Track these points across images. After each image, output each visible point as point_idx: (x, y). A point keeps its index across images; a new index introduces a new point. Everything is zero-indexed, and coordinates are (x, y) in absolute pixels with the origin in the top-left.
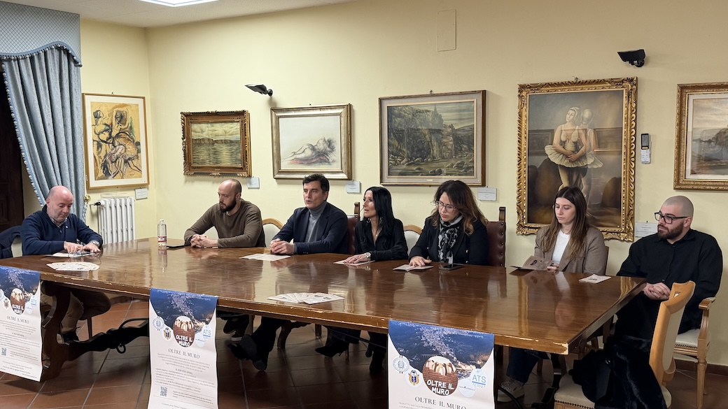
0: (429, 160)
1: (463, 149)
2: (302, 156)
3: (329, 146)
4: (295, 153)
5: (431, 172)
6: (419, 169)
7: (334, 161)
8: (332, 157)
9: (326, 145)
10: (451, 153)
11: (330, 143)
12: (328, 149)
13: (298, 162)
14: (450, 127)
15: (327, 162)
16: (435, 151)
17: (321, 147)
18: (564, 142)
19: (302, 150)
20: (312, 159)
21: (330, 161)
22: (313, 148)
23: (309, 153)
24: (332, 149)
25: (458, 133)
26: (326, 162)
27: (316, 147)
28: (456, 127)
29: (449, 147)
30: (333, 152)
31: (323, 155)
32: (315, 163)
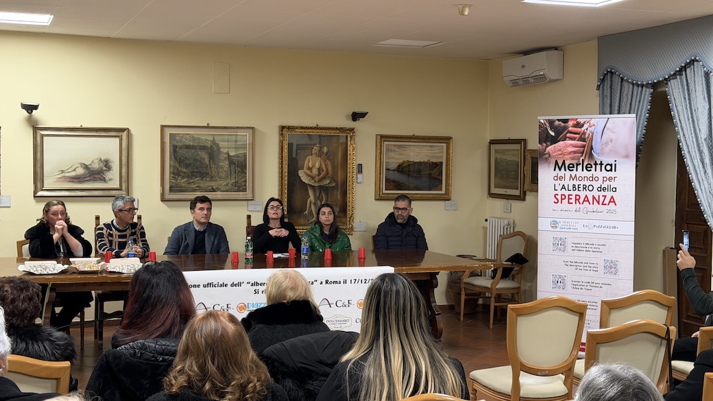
0: (208, 179)
1: (237, 171)
2: (73, 174)
3: (105, 166)
4: (63, 172)
5: (210, 189)
6: (198, 187)
7: (110, 180)
8: (108, 175)
9: (102, 165)
10: (227, 174)
11: (107, 164)
12: (105, 168)
13: (71, 180)
14: (226, 153)
15: (104, 180)
16: (213, 172)
17: (96, 166)
18: (312, 168)
19: (73, 168)
20: (85, 177)
21: (107, 179)
22: (86, 167)
23: (81, 171)
24: (109, 168)
25: (233, 158)
26: (101, 180)
27: (90, 166)
28: (231, 154)
29: (226, 169)
30: (111, 172)
31: (98, 174)
32: (88, 181)
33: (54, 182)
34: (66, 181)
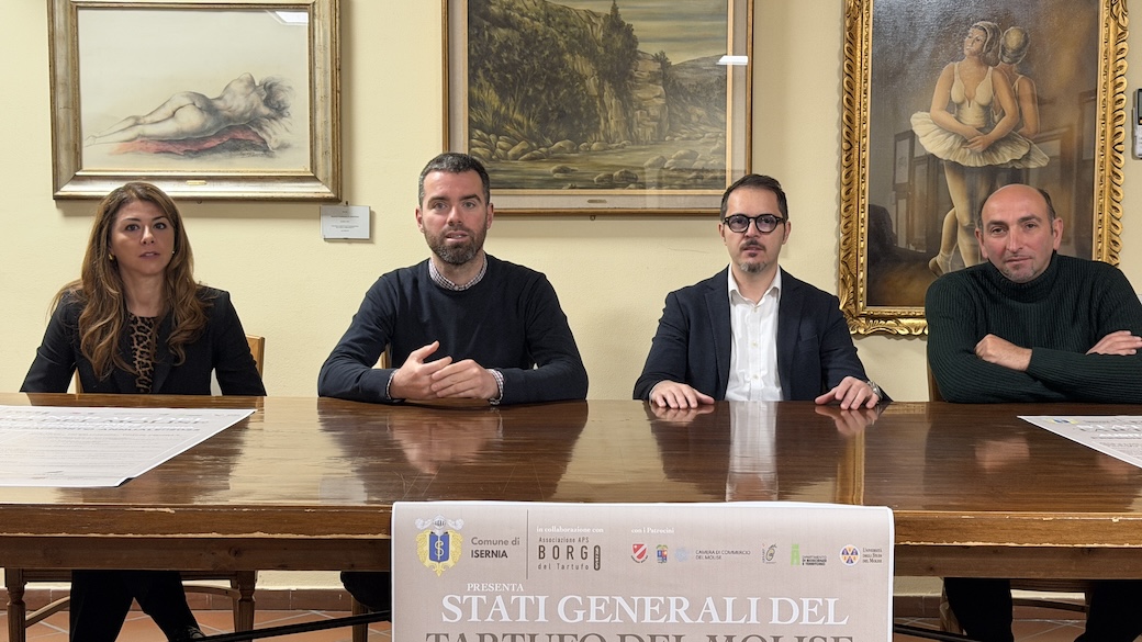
0: (595, 146)
1: (694, 119)
2: (169, 128)
3: (267, 102)
4: (137, 122)
5: (600, 180)
6: (563, 170)
7: (283, 147)
8: (275, 133)
9: (256, 99)
10: (660, 128)
11: (271, 98)
12: (265, 110)
13: (153, 146)
14: (657, 59)
15: (263, 148)
16: (612, 123)
17: (238, 103)
18: (959, 106)
19: (169, 110)
20: (204, 139)
21: (272, 144)
22: (208, 107)
23: (191, 120)
24: (279, 110)
25: (680, 75)
26: (254, 147)
27: (220, 104)
28: (675, 59)
29: (654, 112)
30: (284, 121)
31: (245, 128)
32: (213, 150)
33: (111, 154)
34: (147, 150)
